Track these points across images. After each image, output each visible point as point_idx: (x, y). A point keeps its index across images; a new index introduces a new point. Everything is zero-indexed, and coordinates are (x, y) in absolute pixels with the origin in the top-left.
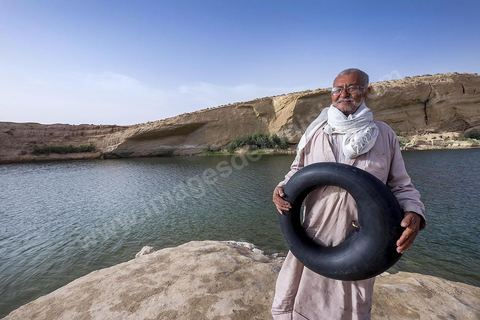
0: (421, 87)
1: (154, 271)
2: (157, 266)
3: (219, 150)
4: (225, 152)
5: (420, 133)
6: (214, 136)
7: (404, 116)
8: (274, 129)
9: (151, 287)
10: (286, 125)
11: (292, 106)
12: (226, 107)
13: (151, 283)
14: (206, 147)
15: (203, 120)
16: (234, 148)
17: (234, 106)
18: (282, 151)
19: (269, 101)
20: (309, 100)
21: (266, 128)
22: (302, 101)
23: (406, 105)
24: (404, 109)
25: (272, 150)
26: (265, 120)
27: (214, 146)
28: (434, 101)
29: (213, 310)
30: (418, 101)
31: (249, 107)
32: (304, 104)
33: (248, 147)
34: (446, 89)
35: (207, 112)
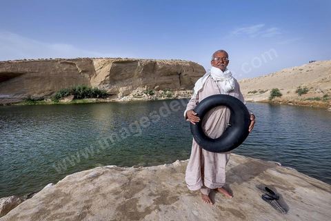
0: (178, 66)
1: (59, 206)
2: (57, 201)
3: (42, 99)
4: (49, 101)
5: (179, 90)
6: (35, 86)
7: (171, 80)
8: (95, 83)
9: (73, 217)
10: (105, 80)
11: (108, 67)
12: (46, 60)
13: (68, 214)
14: (25, 96)
15: (19, 70)
16: (58, 98)
17: (56, 61)
18: (102, 100)
19: (90, 61)
20: (121, 65)
21: (88, 82)
22: (115, 65)
23: (172, 75)
24: (171, 77)
25: (94, 99)
26: (87, 75)
27: (35, 96)
28: (183, 74)
29: (140, 206)
30: (177, 73)
31: (71, 64)
32: (117, 67)
33: (72, 97)
34: (188, 69)
35: (24, 63)
